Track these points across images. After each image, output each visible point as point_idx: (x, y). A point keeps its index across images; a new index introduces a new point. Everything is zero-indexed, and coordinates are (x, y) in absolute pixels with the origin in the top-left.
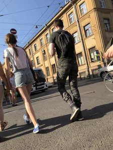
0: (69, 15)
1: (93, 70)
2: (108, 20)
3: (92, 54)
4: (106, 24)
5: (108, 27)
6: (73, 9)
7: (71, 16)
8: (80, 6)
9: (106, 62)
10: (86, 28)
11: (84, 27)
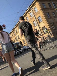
0: (30, 14)
1: (46, 38)
2: (48, 13)
3: (44, 30)
4: (47, 15)
5: (49, 16)
6: (31, 11)
7: (31, 14)
8: (34, 9)
9: (51, 33)
10: (39, 18)
11: (38, 18)
